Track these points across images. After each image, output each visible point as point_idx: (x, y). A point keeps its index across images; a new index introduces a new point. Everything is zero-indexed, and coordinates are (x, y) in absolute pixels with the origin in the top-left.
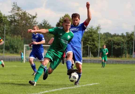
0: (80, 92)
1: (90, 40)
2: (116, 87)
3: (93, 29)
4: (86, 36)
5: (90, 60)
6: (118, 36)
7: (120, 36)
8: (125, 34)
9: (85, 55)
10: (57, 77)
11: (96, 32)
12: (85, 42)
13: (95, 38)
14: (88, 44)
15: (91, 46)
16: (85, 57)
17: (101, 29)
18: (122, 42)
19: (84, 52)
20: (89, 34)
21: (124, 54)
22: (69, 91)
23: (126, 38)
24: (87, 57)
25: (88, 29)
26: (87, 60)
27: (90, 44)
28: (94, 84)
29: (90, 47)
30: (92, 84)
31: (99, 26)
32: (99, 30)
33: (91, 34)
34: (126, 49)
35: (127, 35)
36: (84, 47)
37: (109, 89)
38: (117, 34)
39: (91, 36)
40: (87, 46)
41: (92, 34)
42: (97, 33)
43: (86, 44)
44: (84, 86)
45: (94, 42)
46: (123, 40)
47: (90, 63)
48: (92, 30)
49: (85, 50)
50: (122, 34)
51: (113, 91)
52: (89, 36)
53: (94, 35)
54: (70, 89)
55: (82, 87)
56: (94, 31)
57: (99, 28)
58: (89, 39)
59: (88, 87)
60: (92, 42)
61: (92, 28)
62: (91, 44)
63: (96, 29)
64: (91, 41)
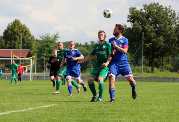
0: (31, 116)
1: (46, 52)
2: (78, 109)
3: (50, 38)
4: (42, 46)
5: (46, 76)
6: (81, 45)
7: (84, 46)
8: (89, 44)
9: (40, 70)
10: (4, 97)
11: (53, 41)
12: (39, 53)
13: (52, 49)
14: (44, 56)
15: (47, 58)
16: (40, 72)
17: (59, 37)
18: (86, 54)
19: (39, 66)
20: (45, 44)
21: (89, 69)
22: (19, 115)
23: (91, 48)
24: (42, 72)
25: (44, 38)
26: (42, 76)
27: (46, 57)
28: (50, 105)
29: (46, 60)
30: (47, 106)
31: (56, 34)
32: (57, 38)
33: (47, 44)
34: (90, 61)
35: (92, 44)
36: (38, 59)
37: (69, 112)
38: (80, 44)
39: (47, 46)
40: (43, 59)
41: (49, 44)
42: (55, 42)
43: (41, 57)
44: (37, 108)
45: (51, 54)
46: (86, 51)
47: (46, 79)
48: (48, 38)
49: (40, 63)
50: (86, 43)
51: (73, 114)
52: (44, 46)
53: (50, 45)
54: (20, 113)
55: (35, 110)
56: (50, 40)
57: (57, 36)
58: (45, 50)
59: (42, 109)
60: (48, 54)
61: (48, 36)
62: (48, 56)
63: (53, 37)
64: (48, 52)
